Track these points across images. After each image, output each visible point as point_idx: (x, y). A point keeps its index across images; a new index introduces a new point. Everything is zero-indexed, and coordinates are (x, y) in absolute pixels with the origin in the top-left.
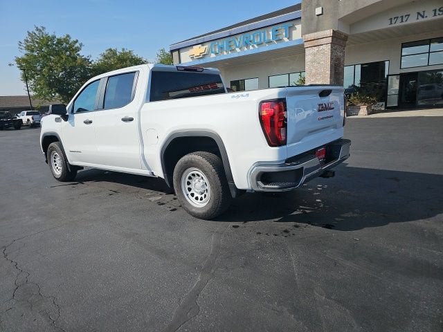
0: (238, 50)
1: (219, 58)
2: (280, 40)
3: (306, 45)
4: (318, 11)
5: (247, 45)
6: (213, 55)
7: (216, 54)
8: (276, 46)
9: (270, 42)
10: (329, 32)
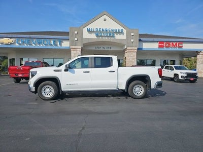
0: (33, 45)
1: (21, 47)
2: (56, 45)
3: (72, 50)
4: (76, 39)
5: (39, 44)
6: (17, 44)
7: (20, 44)
8: (54, 47)
9: (51, 45)
10: (80, 47)
